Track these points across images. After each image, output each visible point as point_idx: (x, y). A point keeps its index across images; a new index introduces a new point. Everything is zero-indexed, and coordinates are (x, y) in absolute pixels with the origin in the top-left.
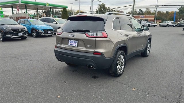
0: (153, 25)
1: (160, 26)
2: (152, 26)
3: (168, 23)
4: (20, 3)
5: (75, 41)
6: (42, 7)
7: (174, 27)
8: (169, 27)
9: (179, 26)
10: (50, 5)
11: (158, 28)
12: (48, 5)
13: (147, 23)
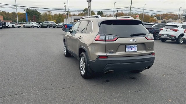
0: (18, 26)
1: (24, 27)
2: (16, 27)
3: (33, 24)
5: (134, 46)
7: (38, 27)
8: (34, 28)
9: (42, 27)
11: (22, 29)
13: (11, 24)
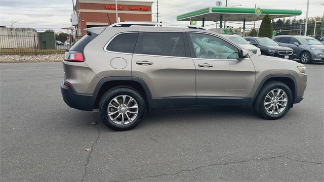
4: (211, 12)
6: (251, 16)
10: (263, 11)
12: (259, 11)
